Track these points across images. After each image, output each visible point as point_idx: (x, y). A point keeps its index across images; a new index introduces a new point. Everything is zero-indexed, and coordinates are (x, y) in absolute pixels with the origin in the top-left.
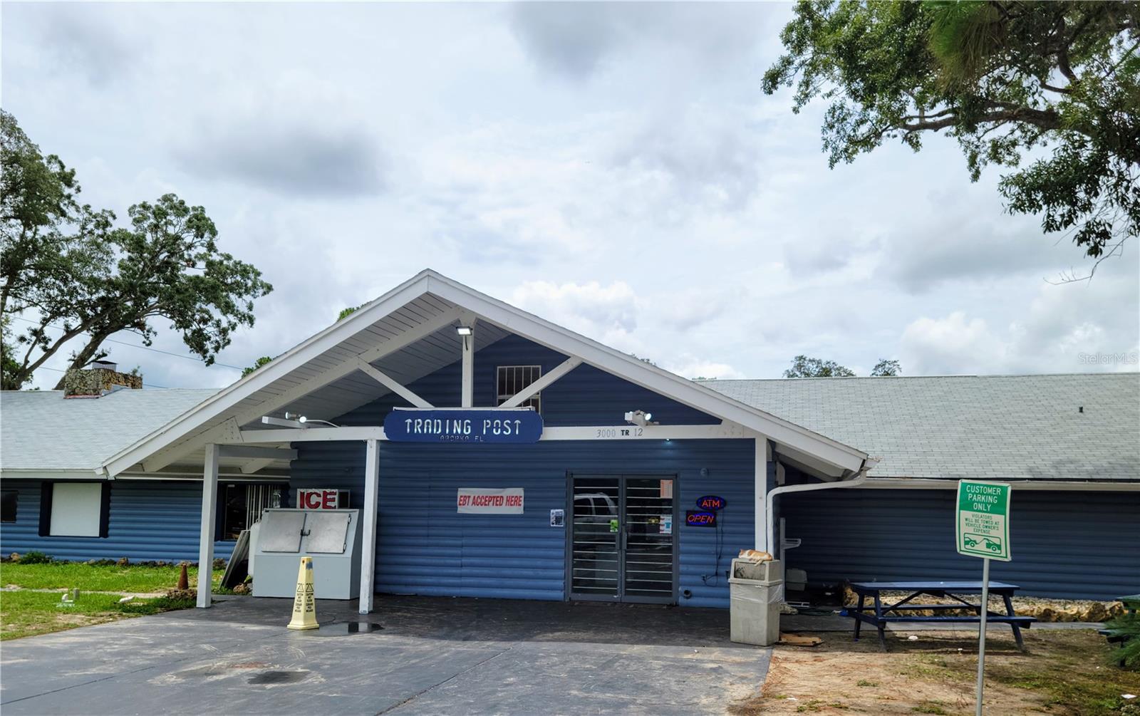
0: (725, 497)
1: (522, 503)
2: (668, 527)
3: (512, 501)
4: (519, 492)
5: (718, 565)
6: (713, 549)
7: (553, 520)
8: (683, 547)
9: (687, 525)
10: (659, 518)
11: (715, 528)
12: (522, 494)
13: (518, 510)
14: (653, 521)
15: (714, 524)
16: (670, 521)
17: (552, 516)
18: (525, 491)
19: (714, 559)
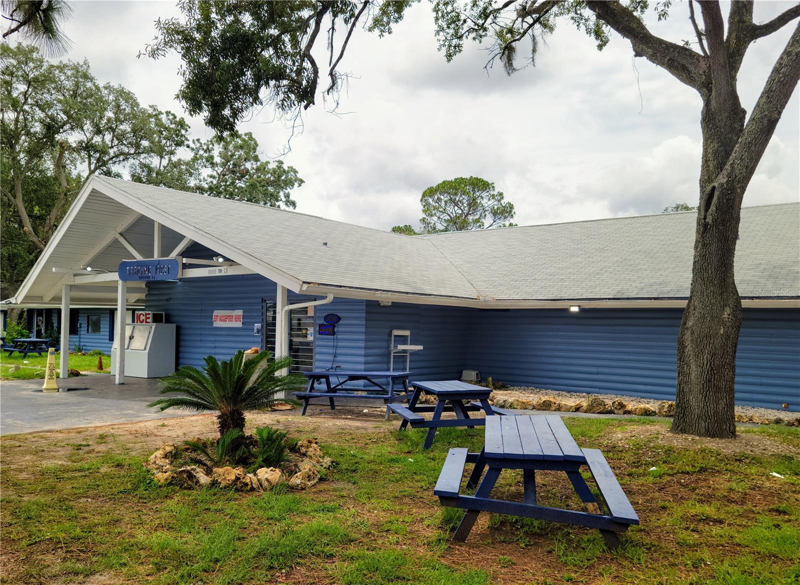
0: (339, 315)
1: (241, 320)
2: (311, 336)
3: (237, 318)
4: (240, 312)
5: (333, 361)
6: (331, 351)
7: (255, 331)
8: (317, 350)
9: (319, 334)
10: (307, 329)
11: (332, 337)
12: (242, 314)
13: (239, 324)
14: (304, 332)
15: (334, 334)
16: (313, 332)
17: (255, 328)
18: (244, 312)
19: (331, 358)
